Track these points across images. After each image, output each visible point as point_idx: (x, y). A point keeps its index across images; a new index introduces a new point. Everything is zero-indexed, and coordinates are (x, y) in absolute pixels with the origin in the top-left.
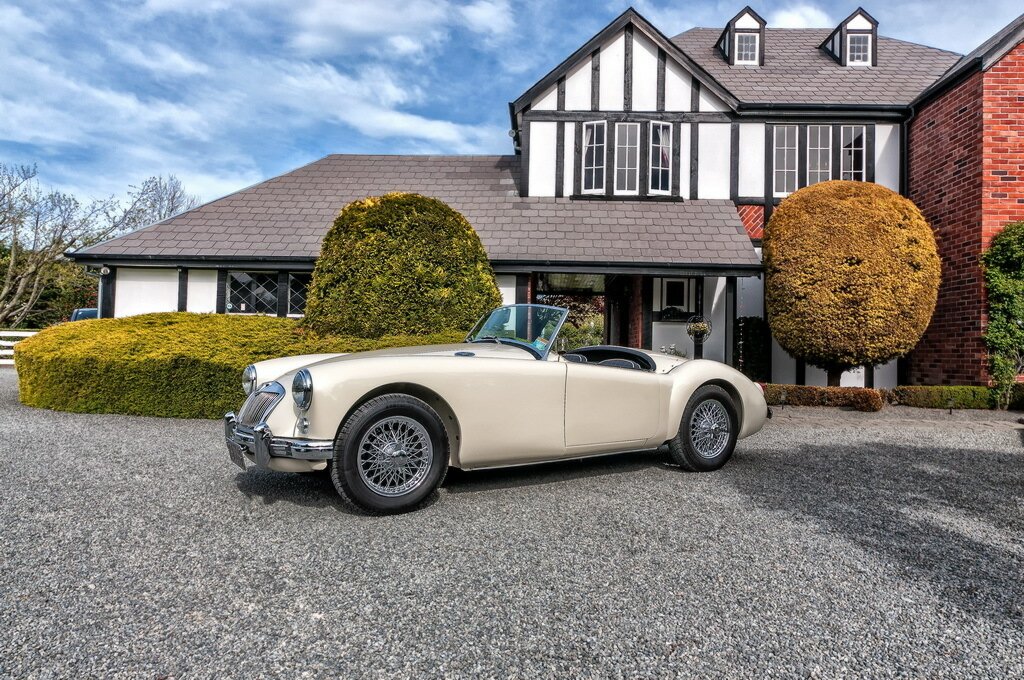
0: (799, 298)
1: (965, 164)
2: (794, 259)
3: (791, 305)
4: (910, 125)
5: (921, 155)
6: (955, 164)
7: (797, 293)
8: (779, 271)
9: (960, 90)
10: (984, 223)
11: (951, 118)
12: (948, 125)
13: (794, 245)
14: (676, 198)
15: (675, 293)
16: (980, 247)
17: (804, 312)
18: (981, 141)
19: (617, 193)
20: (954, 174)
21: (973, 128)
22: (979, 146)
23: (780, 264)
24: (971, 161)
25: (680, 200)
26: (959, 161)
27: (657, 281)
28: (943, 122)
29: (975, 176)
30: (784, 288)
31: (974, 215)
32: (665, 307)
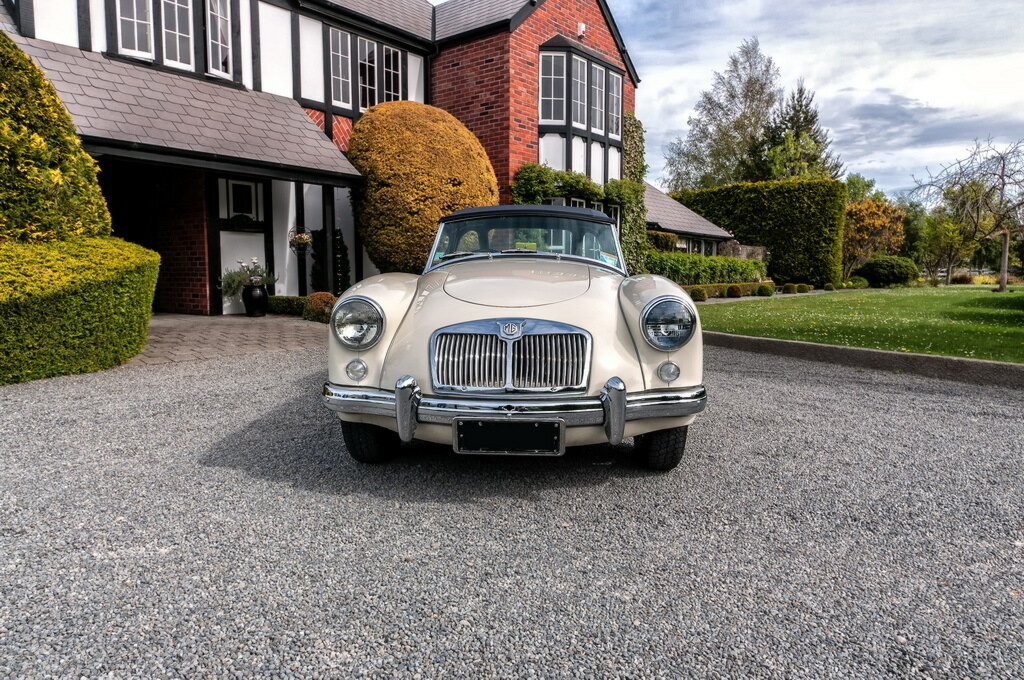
0: (412, 214)
1: (492, 108)
2: (404, 174)
3: (401, 219)
4: (433, 60)
5: (444, 91)
6: (482, 105)
7: (411, 208)
8: (388, 185)
9: (486, 42)
10: (510, 160)
11: (478, 64)
12: (475, 70)
13: (402, 161)
14: (237, 84)
15: (242, 200)
16: (508, 179)
17: (415, 228)
18: (508, 91)
19: (167, 63)
20: (481, 114)
21: (499, 78)
22: (506, 95)
23: (389, 178)
24: (499, 106)
25: (241, 87)
26: (487, 104)
27: (222, 182)
28: (469, 66)
29: (502, 120)
30: (395, 203)
31: (501, 152)
32: (232, 214)
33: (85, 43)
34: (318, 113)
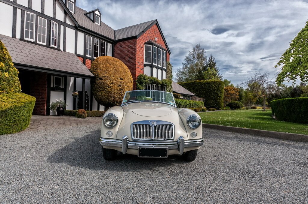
0: (109, 87)
2: (107, 76)
3: (106, 89)
4: (114, 45)
5: (117, 54)
6: (128, 58)
8: (102, 79)
9: (130, 41)
10: (136, 73)
11: (127, 47)
13: (106, 73)
14: (58, 49)
15: (58, 82)
17: (110, 91)
18: (136, 54)
19: (38, 42)
20: (128, 60)
21: (134, 51)
22: (135, 56)
23: (102, 77)
24: (133, 58)
25: (60, 50)
26: (130, 58)
27: (52, 77)
28: (125, 47)
29: (134, 62)
30: (104, 84)
32: (55, 86)
33: (14, 36)
34: (82, 58)
